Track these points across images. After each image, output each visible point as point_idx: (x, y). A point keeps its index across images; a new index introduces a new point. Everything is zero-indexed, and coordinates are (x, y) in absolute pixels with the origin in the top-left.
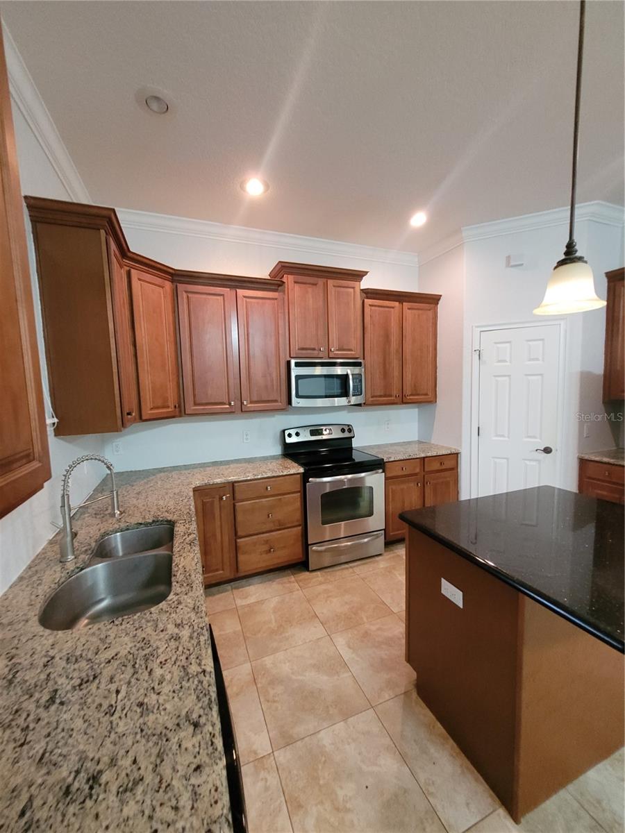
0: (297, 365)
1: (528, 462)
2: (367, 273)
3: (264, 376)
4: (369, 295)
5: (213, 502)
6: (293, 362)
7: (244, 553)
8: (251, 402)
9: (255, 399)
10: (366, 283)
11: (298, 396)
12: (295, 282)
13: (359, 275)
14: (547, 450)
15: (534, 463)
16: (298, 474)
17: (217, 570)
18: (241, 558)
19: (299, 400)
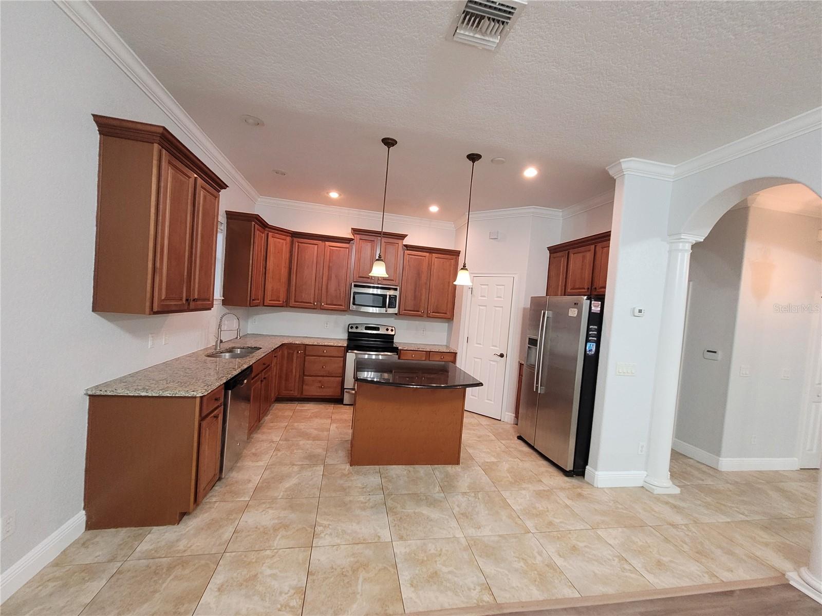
0: (355, 286)
1: (491, 362)
2: (407, 235)
3: (336, 290)
4: (408, 248)
5: (293, 353)
6: (353, 284)
7: (307, 385)
8: (326, 305)
9: (329, 302)
10: (406, 241)
11: (354, 304)
12: (360, 239)
13: (403, 237)
14: (502, 356)
15: (494, 363)
16: (343, 347)
17: (291, 391)
18: (305, 387)
19: (354, 307)
